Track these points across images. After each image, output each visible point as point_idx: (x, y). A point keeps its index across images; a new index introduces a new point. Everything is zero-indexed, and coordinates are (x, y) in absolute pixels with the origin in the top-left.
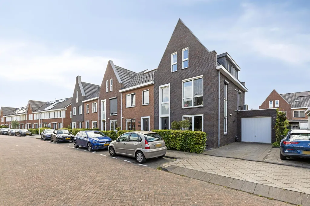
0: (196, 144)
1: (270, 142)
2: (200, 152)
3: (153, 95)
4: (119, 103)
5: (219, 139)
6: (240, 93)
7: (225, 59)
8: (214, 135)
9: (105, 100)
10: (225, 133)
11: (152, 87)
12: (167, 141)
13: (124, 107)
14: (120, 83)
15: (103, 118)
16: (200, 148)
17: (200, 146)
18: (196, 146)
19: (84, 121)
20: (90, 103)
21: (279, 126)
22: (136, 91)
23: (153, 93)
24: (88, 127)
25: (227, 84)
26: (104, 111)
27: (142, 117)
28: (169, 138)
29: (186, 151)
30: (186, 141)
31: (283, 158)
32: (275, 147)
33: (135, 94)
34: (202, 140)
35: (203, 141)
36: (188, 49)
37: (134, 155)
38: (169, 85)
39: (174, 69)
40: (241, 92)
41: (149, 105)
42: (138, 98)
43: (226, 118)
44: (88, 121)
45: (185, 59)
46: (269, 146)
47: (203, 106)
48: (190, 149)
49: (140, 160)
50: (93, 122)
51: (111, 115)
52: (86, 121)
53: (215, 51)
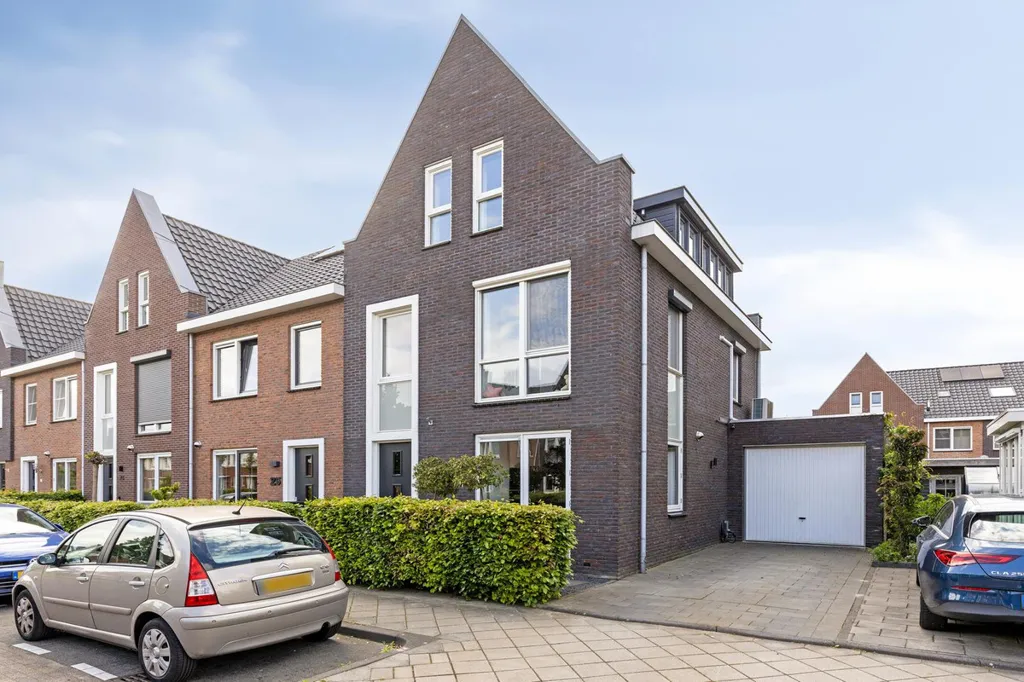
0: (519, 563)
1: (861, 542)
2: (540, 601)
3: (342, 343)
4: (178, 378)
5: (644, 535)
6: (738, 353)
7: (675, 213)
8: (621, 521)
9: (114, 366)
10: (674, 508)
11: (336, 312)
12: (381, 552)
13: (203, 397)
14: (183, 291)
15: (105, 444)
16: (539, 582)
17: (539, 575)
18: (522, 571)
19: (12, 458)
20: (46, 377)
21: (899, 480)
22: (263, 326)
23: (341, 337)
24: (32, 487)
25: (685, 311)
26: (109, 415)
27: (286, 443)
28: (387, 538)
29: (472, 596)
30: (470, 551)
31: (933, 623)
32: (881, 563)
33: (254, 341)
34: (549, 547)
35: (556, 550)
36: (502, 149)
37: (128, 639)
38: (413, 300)
39: (437, 233)
40: (744, 350)
41: (319, 388)
42: (270, 358)
43: (681, 447)
44: (34, 458)
45: (489, 189)
46: (859, 556)
47: (569, 392)
48: (494, 588)
49: (157, 667)
50: (55, 462)
51: (140, 432)
52: (23, 459)
53: (622, 159)
